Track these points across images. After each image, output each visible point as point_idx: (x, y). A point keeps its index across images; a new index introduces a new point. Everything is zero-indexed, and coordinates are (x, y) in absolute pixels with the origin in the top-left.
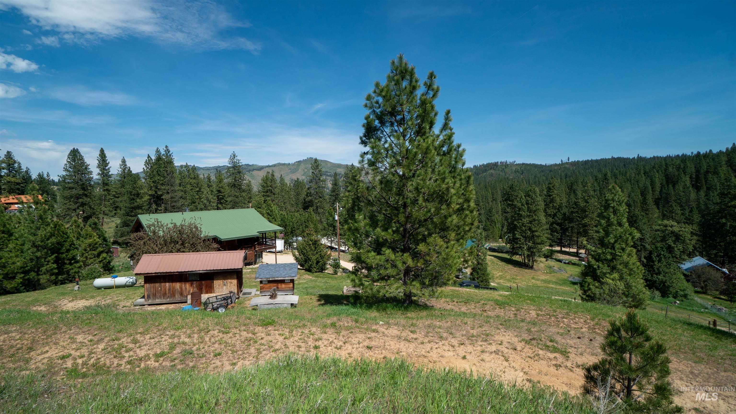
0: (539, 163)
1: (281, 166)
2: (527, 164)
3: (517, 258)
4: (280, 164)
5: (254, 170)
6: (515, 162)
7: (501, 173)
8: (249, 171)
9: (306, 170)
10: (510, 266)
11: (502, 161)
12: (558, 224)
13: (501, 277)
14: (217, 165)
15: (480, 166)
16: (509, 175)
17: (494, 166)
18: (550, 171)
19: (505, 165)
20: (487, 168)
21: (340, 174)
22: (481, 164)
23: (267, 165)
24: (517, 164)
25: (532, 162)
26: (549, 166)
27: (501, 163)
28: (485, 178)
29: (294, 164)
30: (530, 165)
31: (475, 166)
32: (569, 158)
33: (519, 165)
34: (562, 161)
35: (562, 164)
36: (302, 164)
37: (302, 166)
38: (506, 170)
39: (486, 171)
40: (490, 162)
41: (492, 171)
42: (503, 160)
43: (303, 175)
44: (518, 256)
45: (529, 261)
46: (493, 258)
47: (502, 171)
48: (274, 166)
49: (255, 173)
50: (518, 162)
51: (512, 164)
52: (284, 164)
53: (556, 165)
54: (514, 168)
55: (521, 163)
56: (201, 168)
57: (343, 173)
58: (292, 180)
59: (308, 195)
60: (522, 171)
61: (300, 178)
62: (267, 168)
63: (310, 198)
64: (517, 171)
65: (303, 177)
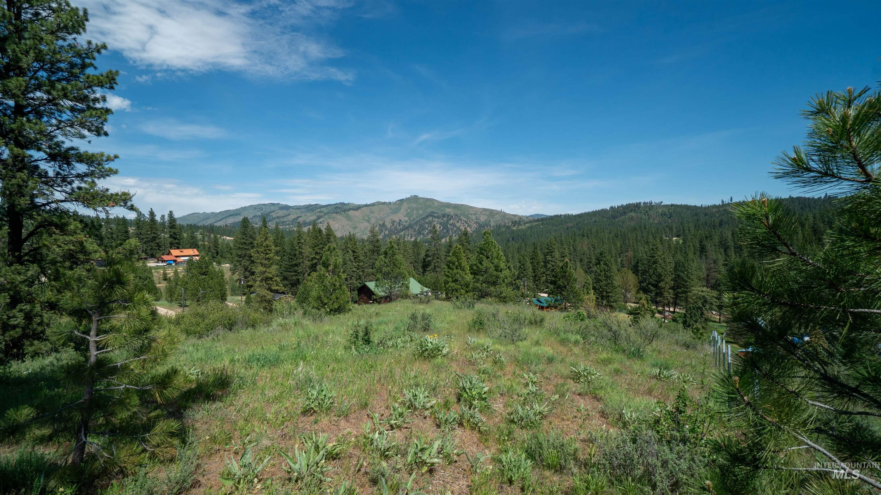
0: (693, 204)
1: (381, 206)
2: (677, 206)
4: (379, 203)
5: (350, 209)
6: (662, 202)
7: (643, 217)
8: (345, 211)
9: (409, 210)
11: (646, 201)
14: (308, 204)
15: (618, 207)
16: (654, 219)
17: (636, 207)
18: (705, 215)
19: (649, 206)
20: (627, 210)
21: (448, 216)
22: (620, 205)
23: (365, 204)
24: (664, 206)
25: (684, 203)
26: (705, 208)
27: (644, 203)
28: (623, 222)
29: (395, 203)
30: (680, 206)
31: (612, 208)
32: (731, 198)
33: (666, 206)
34: (723, 201)
35: (724, 205)
36: (405, 204)
37: (405, 205)
38: (651, 213)
39: (625, 213)
40: (631, 203)
41: (633, 214)
43: (406, 216)
47: (645, 214)
48: (373, 205)
49: (351, 213)
50: (665, 203)
51: (659, 205)
52: (384, 203)
53: (715, 206)
54: (660, 211)
55: (670, 203)
56: (291, 207)
57: (452, 214)
58: (393, 222)
59: (427, 256)
60: (671, 214)
61: (403, 220)
62: (365, 208)
63: (429, 259)
64: (663, 214)
65: (406, 219)
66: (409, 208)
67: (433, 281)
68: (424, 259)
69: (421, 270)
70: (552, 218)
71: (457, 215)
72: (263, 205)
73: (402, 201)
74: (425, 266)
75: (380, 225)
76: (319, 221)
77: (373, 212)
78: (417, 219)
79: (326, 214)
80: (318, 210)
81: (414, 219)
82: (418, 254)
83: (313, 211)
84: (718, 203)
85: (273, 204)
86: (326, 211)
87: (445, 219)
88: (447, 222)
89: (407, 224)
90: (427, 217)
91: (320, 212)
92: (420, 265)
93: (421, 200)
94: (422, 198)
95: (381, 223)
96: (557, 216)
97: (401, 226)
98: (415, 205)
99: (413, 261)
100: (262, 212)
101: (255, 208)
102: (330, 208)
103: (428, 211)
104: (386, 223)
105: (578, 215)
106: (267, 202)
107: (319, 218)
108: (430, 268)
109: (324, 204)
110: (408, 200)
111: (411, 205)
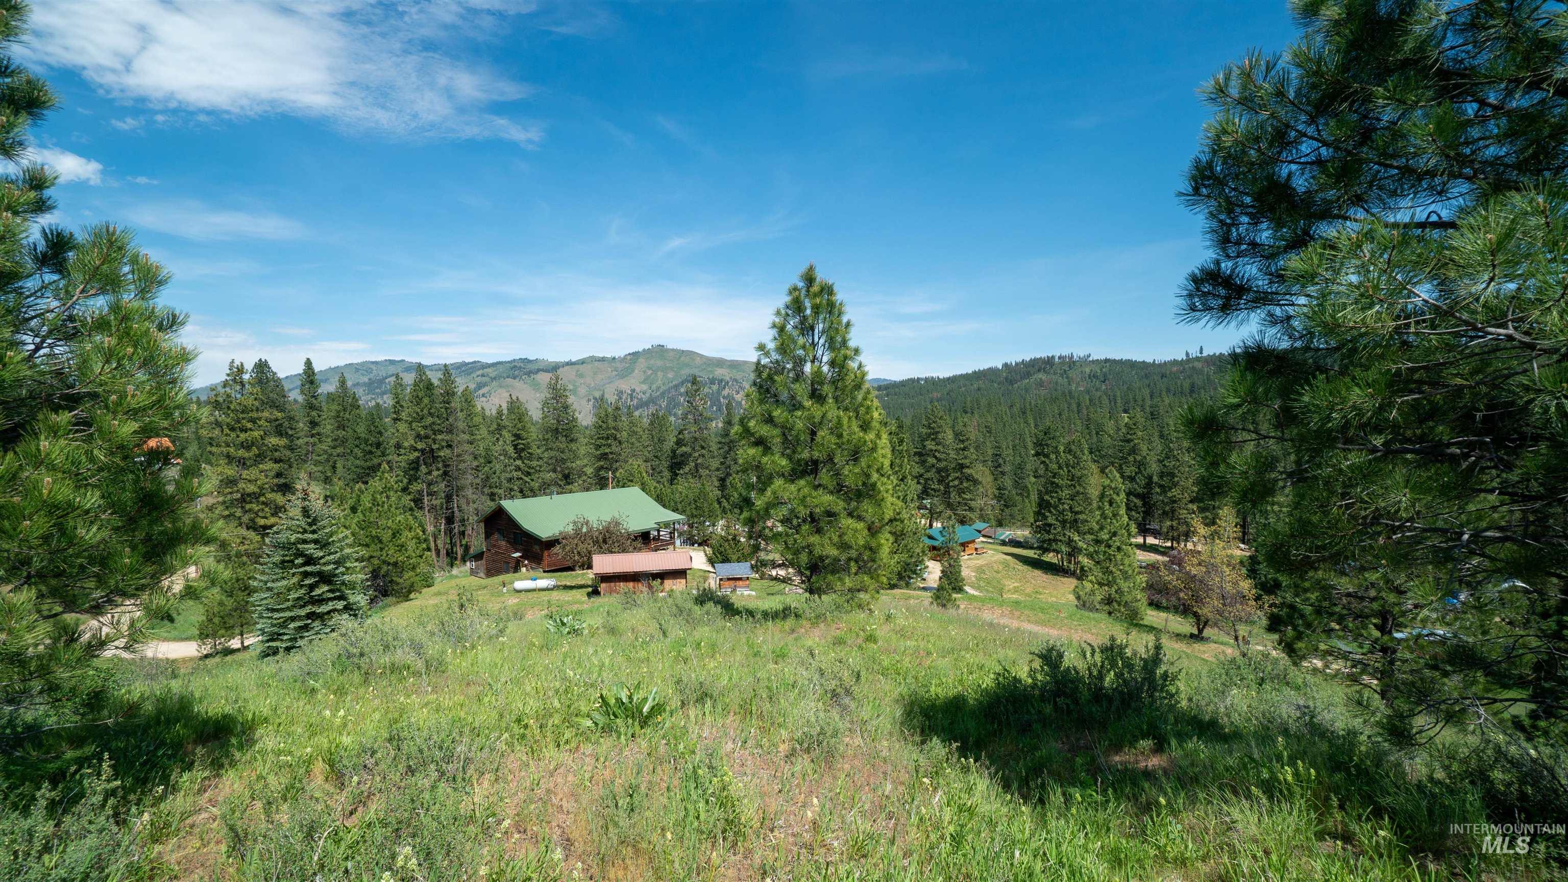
0: (1140, 358)
1: (596, 364)
2: (1114, 362)
3: (1050, 557)
4: (593, 359)
5: (539, 370)
6: (1089, 356)
7: (1060, 380)
8: (529, 373)
9: (650, 372)
10: (1038, 573)
11: (1063, 354)
12: (1137, 496)
13: (1016, 590)
14: (460, 361)
15: (1017, 364)
16: (1078, 384)
17: (1046, 364)
18: (1163, 376)
19: (1069, 364)
20: (1032, 370)
21: (721, 381)
22: (1019, 360)
23: (567, 360)
24: (1093, 361)
25: (1125, 356)
26: (1160, 365)
27: (1060, 358)
28: (1027, 390)
29: (623, 360)
30: (1120, 362)
31: (1006, 365)
32: (1201, 349)
33: (1097, 362)
34: (1187, 354)
35: (1189, 360)
36: (641, 360)
37: (642, 363)
38: (1071, 374)
39: (1028, 375)
40: (1039, 356)
41: (1041, 376)
42: (1065, 352)
43: (644, 382)
44: (1051, 555)
45: (1070, 562)
46: (1009, 558)
47: (1062, 375)
48: (583, 362)
49: (541, 376)
50: (1095, 357)
51: (1085, 361)
52: (603, 359)
53: (1175, 362)
54: (1088, 370)
55: (1103, 358)
57: (728, 378)
58: (620, 393)
59: (679, 443)
60: (1105, 375)
61: (638, 390)
62: (566, 368)
63: (684, 449)
64: (1093, 376)
65: (645, 387)
66: (649, 368)
67: (691, 496)
68: (674, 451)
69: (667, 474)
70: (903, 384)
71: (736, 380)
72: (373, 363)
73: (635, 355)
74: (676, 464)
75: (595, 399)
76: (481, 392)
77: (581, 376)
78: (663, 388)
79: (494, 379)
80: (480, 372)
81: (658, 388)
82: (661, 441)
83: (469, 374)
84: (1181, 356)
85: (392, 362)
86: (493, 375)
87: (715, 387)
88: (719, 392)
89: (645, 398)
90: (682, 383)
91: (483, 376)
92: (666, 464)
93: (671, 354)
94: (673, 350)
95: (597, 394)
96: (912, 381)
97: (635, 401)
98: (659, 363)
99: (650, 456)
100: (372, 376)
101: (357, 370)
102: (500, 367)
103: (683, 372)
104: (606, 396)
105: (949, 379)
106: (381, 358)
107: (480, 386)
108: (687, 469)
109: (490, 361)
110: (647, 353)
111: (652, 362)
